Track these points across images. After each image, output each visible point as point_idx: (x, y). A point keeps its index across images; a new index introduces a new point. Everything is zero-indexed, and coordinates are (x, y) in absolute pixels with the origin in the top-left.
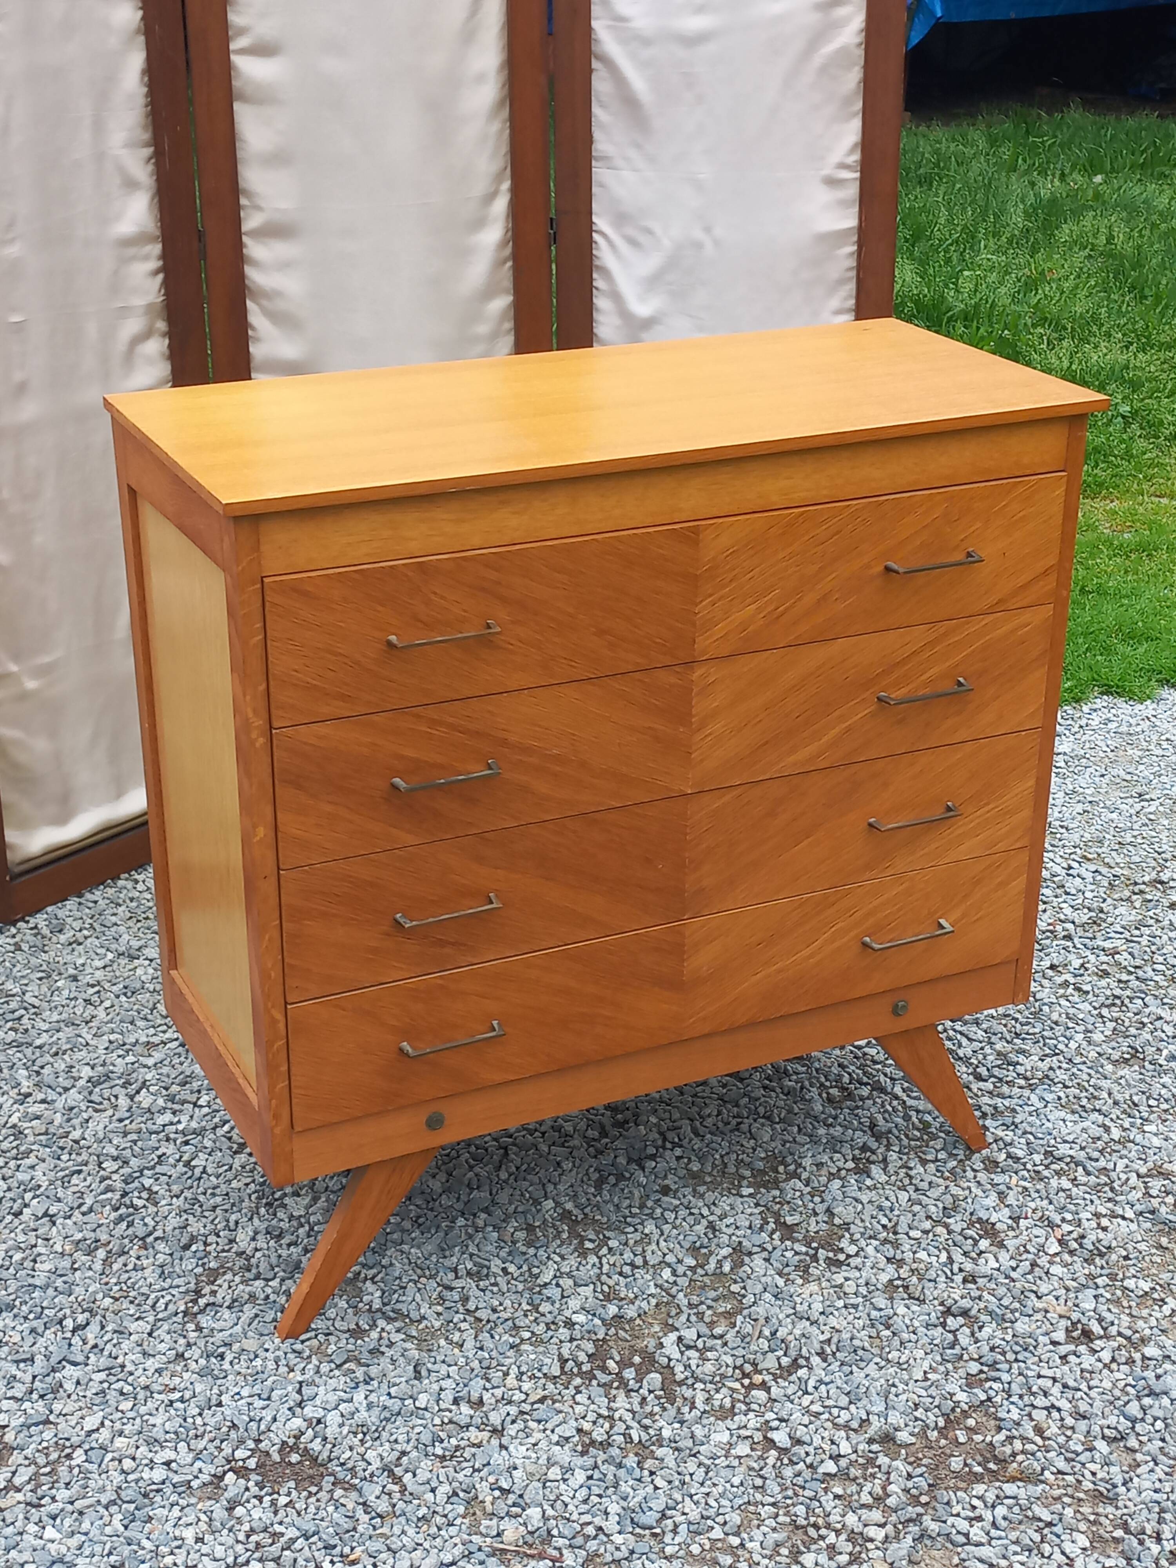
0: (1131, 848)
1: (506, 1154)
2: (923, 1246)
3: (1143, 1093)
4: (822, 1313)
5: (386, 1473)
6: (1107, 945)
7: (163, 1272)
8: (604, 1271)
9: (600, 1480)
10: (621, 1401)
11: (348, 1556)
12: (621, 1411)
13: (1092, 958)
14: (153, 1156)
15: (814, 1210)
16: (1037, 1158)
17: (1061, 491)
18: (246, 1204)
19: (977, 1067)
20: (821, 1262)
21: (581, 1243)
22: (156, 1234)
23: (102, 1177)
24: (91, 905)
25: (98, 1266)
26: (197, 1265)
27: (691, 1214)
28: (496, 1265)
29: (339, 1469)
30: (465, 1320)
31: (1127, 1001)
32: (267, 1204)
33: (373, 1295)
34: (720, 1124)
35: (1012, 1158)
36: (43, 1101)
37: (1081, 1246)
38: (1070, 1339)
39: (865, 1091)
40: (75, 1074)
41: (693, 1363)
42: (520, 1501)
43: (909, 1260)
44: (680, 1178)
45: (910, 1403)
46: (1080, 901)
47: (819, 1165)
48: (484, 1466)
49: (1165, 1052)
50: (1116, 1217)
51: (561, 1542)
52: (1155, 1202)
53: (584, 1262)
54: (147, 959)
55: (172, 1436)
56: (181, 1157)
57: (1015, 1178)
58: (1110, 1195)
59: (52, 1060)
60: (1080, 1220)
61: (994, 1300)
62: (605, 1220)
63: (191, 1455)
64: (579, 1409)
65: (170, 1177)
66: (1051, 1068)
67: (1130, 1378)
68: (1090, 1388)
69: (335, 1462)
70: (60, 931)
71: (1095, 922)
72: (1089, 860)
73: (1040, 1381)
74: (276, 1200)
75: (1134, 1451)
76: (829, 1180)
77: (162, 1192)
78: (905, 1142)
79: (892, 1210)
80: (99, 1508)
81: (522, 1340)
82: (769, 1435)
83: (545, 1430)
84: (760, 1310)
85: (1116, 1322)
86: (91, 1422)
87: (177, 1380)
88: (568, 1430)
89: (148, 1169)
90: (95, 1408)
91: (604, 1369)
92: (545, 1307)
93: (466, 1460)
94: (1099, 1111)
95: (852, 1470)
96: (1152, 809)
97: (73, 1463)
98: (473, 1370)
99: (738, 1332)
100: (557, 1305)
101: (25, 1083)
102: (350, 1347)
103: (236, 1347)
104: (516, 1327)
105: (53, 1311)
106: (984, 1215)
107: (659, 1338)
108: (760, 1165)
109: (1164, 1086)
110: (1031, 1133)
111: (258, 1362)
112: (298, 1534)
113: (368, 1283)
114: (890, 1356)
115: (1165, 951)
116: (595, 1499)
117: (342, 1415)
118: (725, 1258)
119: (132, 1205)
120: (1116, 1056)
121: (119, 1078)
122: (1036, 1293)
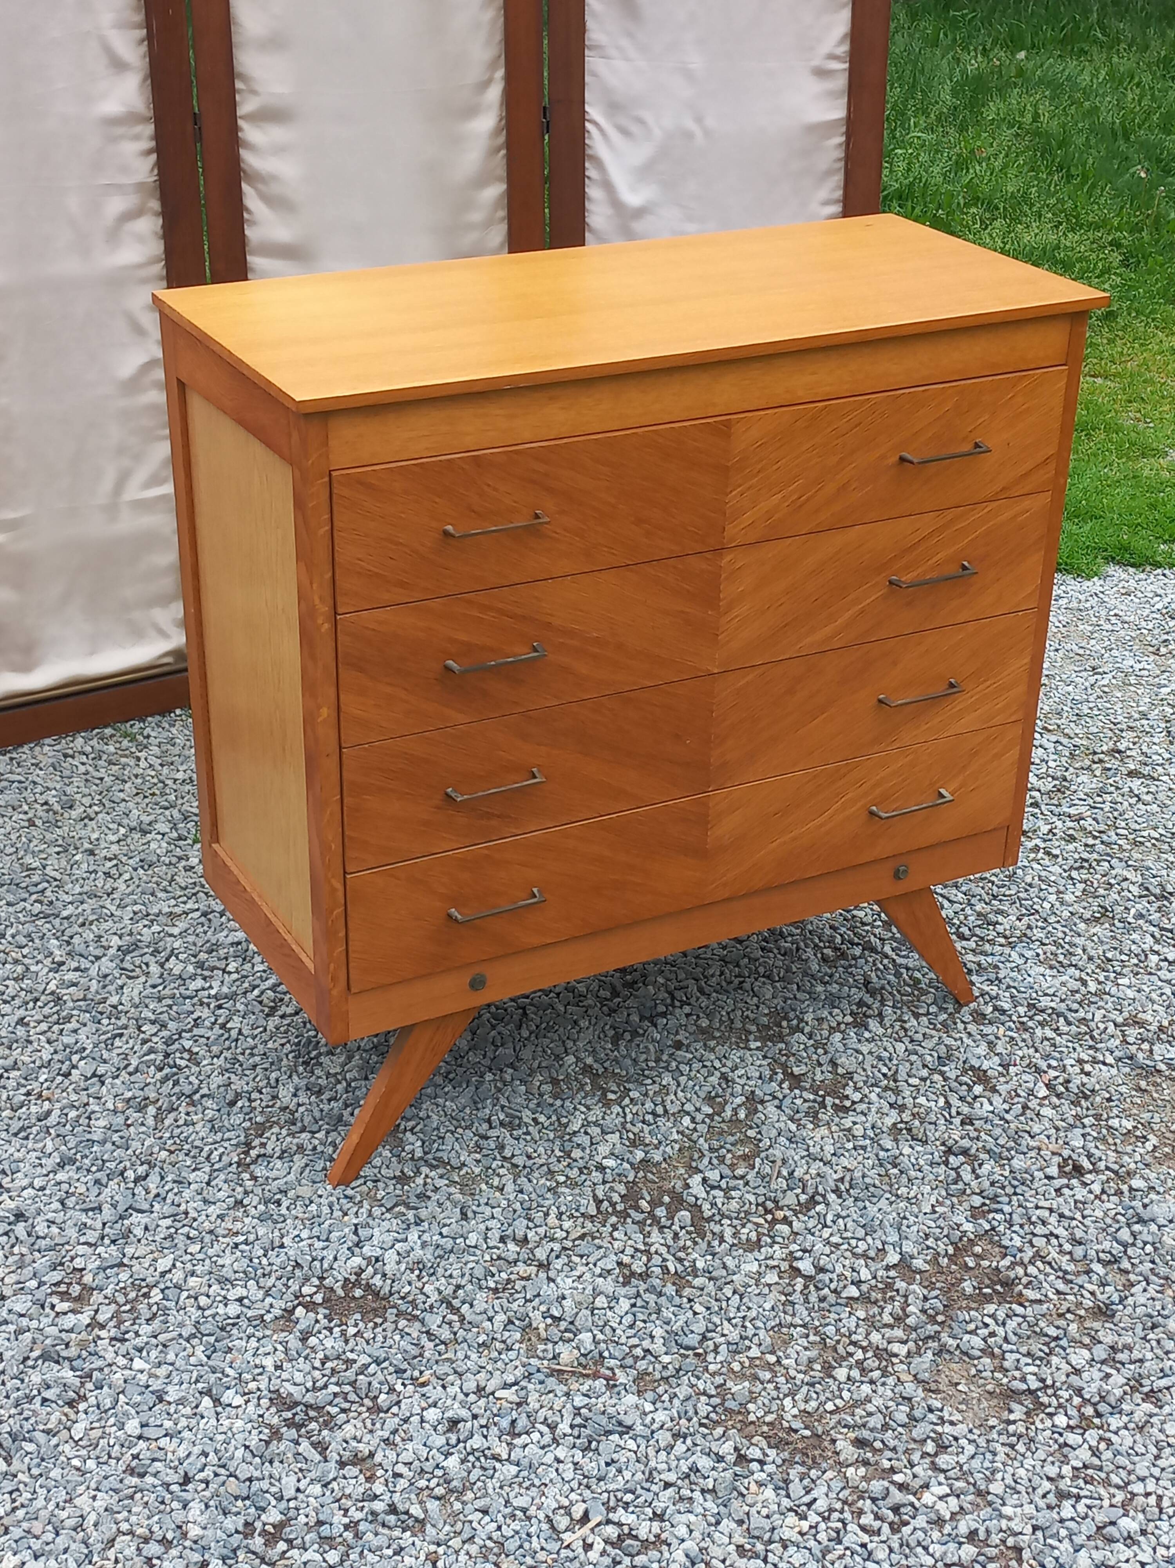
0: (1088, 720)
1: (525, 1014)
2: (922, 1092)
3: (1115, 949)
4: (834, 1154)
5: (444, 1305)
6: (1073, 811)
7: (213, 1127)
8: (628, 1120)
9: (642, 1307)
10: (655, 1236)
11: (417, 1379)
12: (657, 1245)
13: (1059, 824)
14: (189, 1019)
15: (818, 1061)
16: (1022, 1010)
17: (1062, 384)
18: (285, 1062)
19: (959, 927)
20: (829, 1108)
21: (604, 1095)
22: (202, 1092)
23: (142, 1039)
24: (98, 782)
25: (151, 1122)
26: (244, 1120)
27: (704, 1066)
28: (527, 1116)
29: (400, 1302)
30: (503, 1166)
31: (1094, 864)
32: (303, 1063)
33: (414, 1145)
34: (724, 984)
35: (998, 1010)
36: (77, 969)
37: (1067, 1089)
38: (1062, 1173)
39: (857, 951)
40: (105, 944)
41: (719, 1201)
42: (571, 1327)
43: (910, 1106)
44: (690, 1033)
45: (921, 1234)
46: (1044, 770)
47: (820, 1020)
48: (535, 1296)
49: (1133, 911)
50: (1097, 1063)
51: (613, 1363)
52: (1133, 1048)
53: (608, 1112)
54: (159, 833)
55: (242, 1275)
56: (216, 1020)
57: (1002, 1029)
58: (1091, 1043)
59: (80, 930)
60: (1064, 1066)
61: (991, 1140)
62: (624, 1073)
63: (262, 1292)
64: (616, 1244)
65: (208, 1039)
66: (1028, 928)
67: (1120, 1208)
68: (1084, 1217)
69: (396, 1296)
70: (71, 807)
71: (1059, 790)
72: (1049, 731)
73: (1038, 1212)
74: (312, 1059)
75: (1127, 1272)
77: (202, 1052)
78: (898, 997)
79: (890, 1060)
80: (181, 1341)
81: (558, 1183)
82: (794, 1264)
83: (587, 1264)
84: (777, 1153)
85: (1104, 1157)
86: (164, 1264)
87: (239, 1225)
88: (610, 1263)
89: (185, 1031)
90: (165, 1251)
91: (637, 1208)
92: (576, 1154)
93: (517, 1292)
94: (1075, 966)
95: (873, 1294)
96: (1105, 682)
97: (152, 1301)
98: (515, 1211)
99: (758, 1173)
100: (588, 1151)
101: (57, 952)
102: (398, 1192)
103: (291, 1194)
104: (551, 1172)
105: (114, 1164)
106: (976, 1063)
107: (685, 1180)
109: (1134, 943)
110: (1014, 988)
111: (313, 1207)
112: (370, 1360)
113: (408, 1134)
114: (899, 1192)
115: (1126, 816)
116: (640, 1324)
117: (399, 1254)
118: (739, 1106)
119: (175, 1066)
120: (1087, 915)
121: (147, 947)
122: (1029, 1133)
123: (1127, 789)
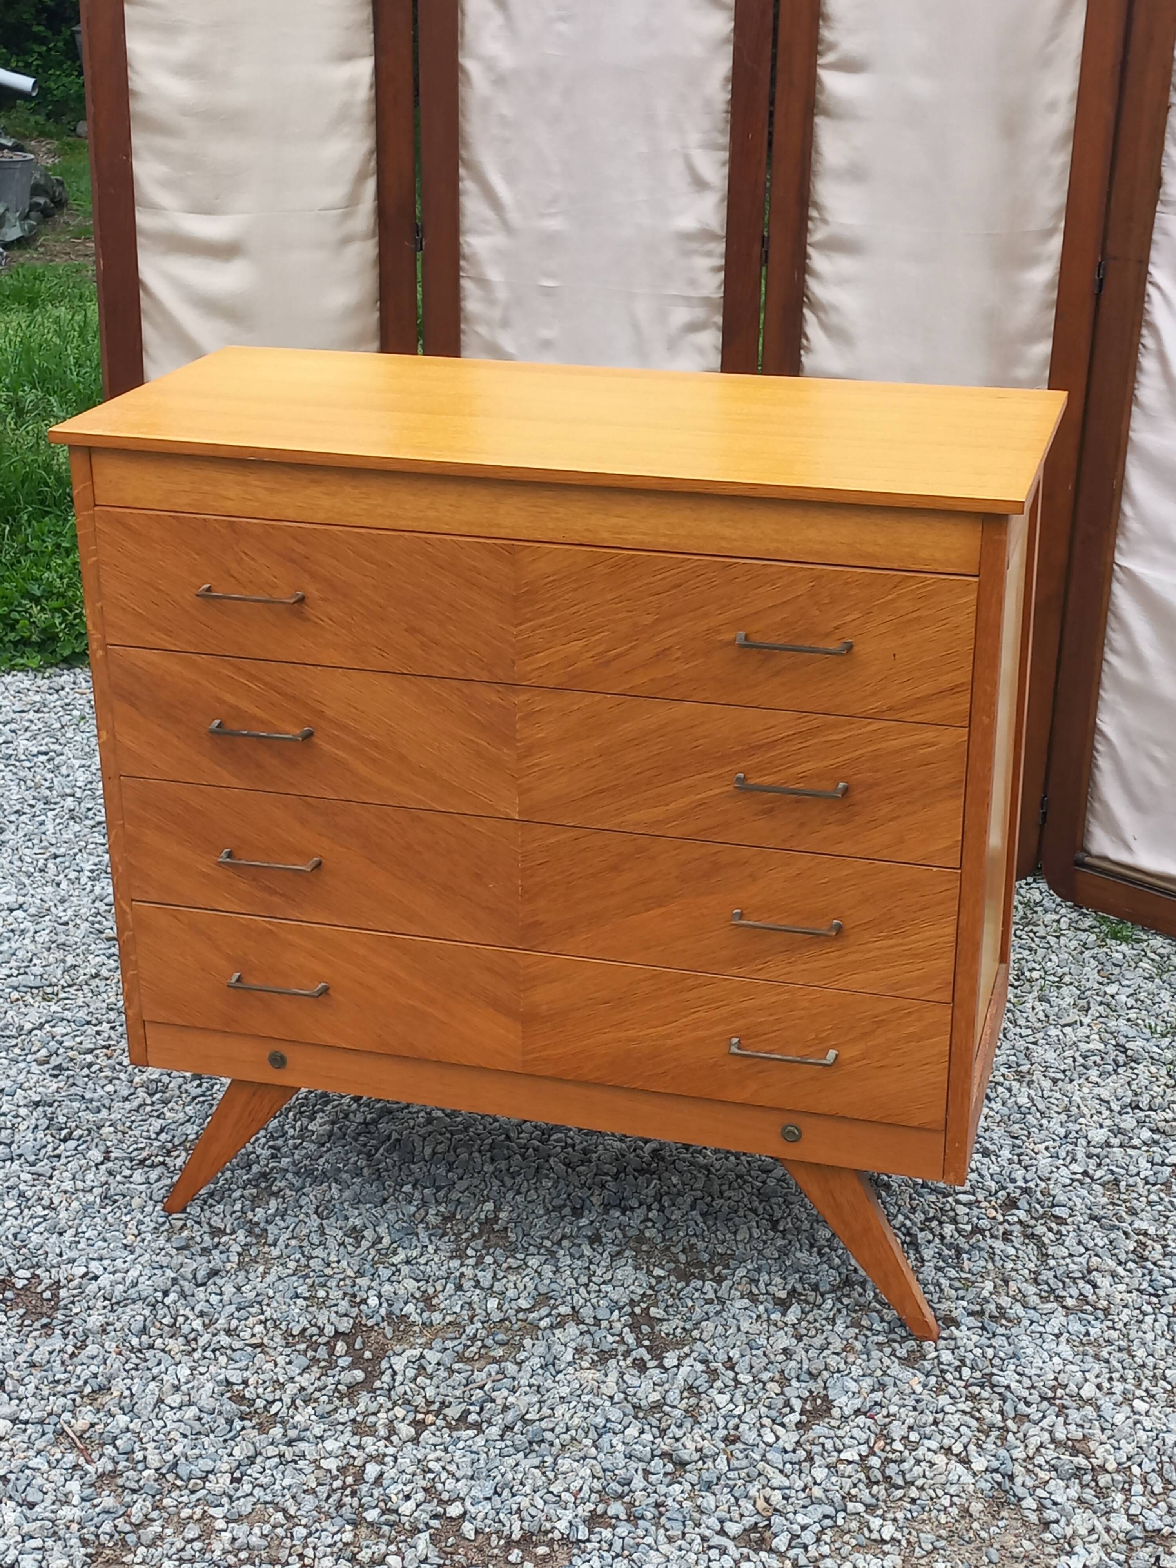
10: (307, 1378)
17: (970, 598)
20: (630, 1359)
27: (587, 1268)
38: (740, 1536)
41: (400, 1380)
53: (445, 1262)
60: (921, 1446)
76: (741, 1297)
82: (368, 1465)
106: (832, 1394)
108: (705, 1258)
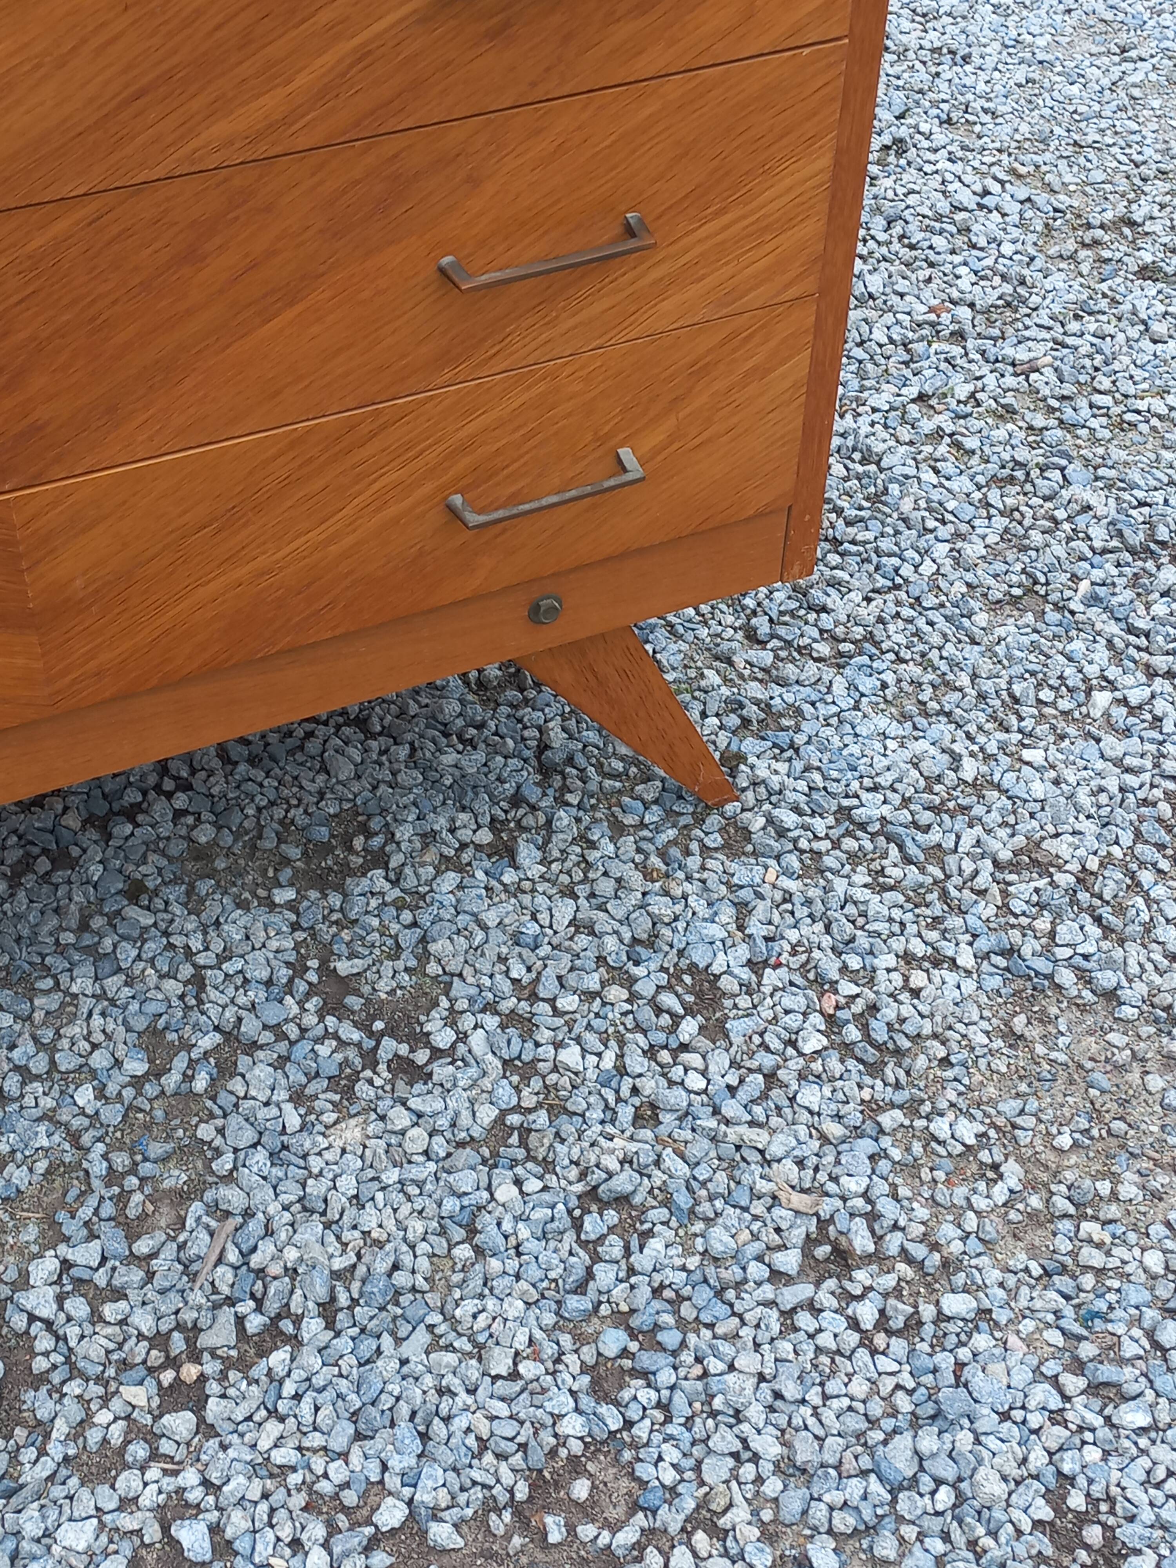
0: (1092, 154)
2: (576, 1030)
3: (1033, 674)
4: (354, 1199)
6: (1022, 354)
13: (991, 380)
15: (395, 941)
16: (819, 825)
19: (754, 613)
20: (382, 1067)
27: (171, 946)
31: (1035, 473)
35: (775, 824)
37: (866, 1032)
38: (808, 1267)
41: (72, 1332)
43: (545, 1068)
44: (170, 859)
45: (469, 1441)
46: (990, 261)
47: (427, 839)
49: (1084, 585)
50: (939, 964)
57: (772, 873)
58: (938, 910)
60: (874, 970)
61: (683, 1168)
66: (880, 620)
67: (906, 1370)
68: (825, 1398)
71: (1008, 305)
72: (1020, 176)
76: (438, 873)
78: (594, 783)
79: (537, 944)
84: (237, 1193)
85: (902, 1222)
94: (948, 714)
96: (1137, 78)
107: (27, 1262)
108: (322, 833)
109: (1072, 660)
110: (819, 767)
118: (204, 1056)
120: (998, 591)
122: (762, 1152)
123: (1126, 307)
